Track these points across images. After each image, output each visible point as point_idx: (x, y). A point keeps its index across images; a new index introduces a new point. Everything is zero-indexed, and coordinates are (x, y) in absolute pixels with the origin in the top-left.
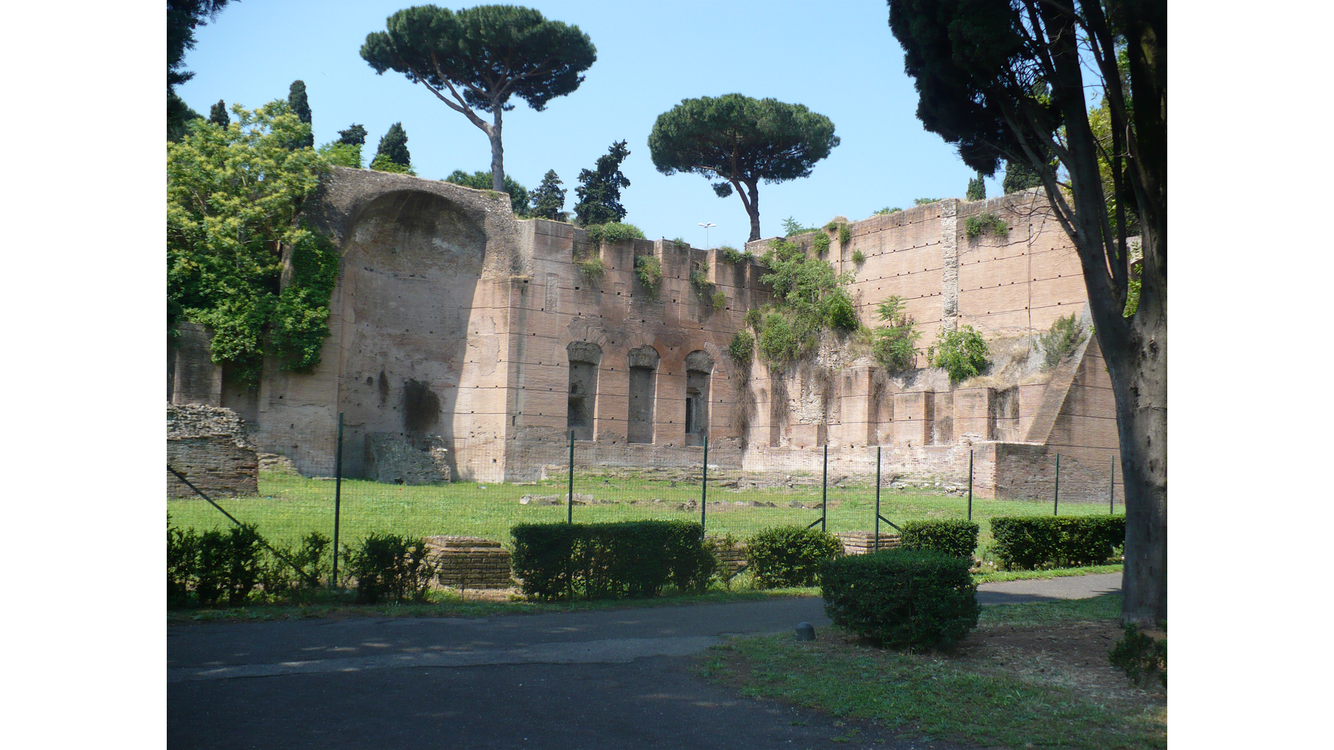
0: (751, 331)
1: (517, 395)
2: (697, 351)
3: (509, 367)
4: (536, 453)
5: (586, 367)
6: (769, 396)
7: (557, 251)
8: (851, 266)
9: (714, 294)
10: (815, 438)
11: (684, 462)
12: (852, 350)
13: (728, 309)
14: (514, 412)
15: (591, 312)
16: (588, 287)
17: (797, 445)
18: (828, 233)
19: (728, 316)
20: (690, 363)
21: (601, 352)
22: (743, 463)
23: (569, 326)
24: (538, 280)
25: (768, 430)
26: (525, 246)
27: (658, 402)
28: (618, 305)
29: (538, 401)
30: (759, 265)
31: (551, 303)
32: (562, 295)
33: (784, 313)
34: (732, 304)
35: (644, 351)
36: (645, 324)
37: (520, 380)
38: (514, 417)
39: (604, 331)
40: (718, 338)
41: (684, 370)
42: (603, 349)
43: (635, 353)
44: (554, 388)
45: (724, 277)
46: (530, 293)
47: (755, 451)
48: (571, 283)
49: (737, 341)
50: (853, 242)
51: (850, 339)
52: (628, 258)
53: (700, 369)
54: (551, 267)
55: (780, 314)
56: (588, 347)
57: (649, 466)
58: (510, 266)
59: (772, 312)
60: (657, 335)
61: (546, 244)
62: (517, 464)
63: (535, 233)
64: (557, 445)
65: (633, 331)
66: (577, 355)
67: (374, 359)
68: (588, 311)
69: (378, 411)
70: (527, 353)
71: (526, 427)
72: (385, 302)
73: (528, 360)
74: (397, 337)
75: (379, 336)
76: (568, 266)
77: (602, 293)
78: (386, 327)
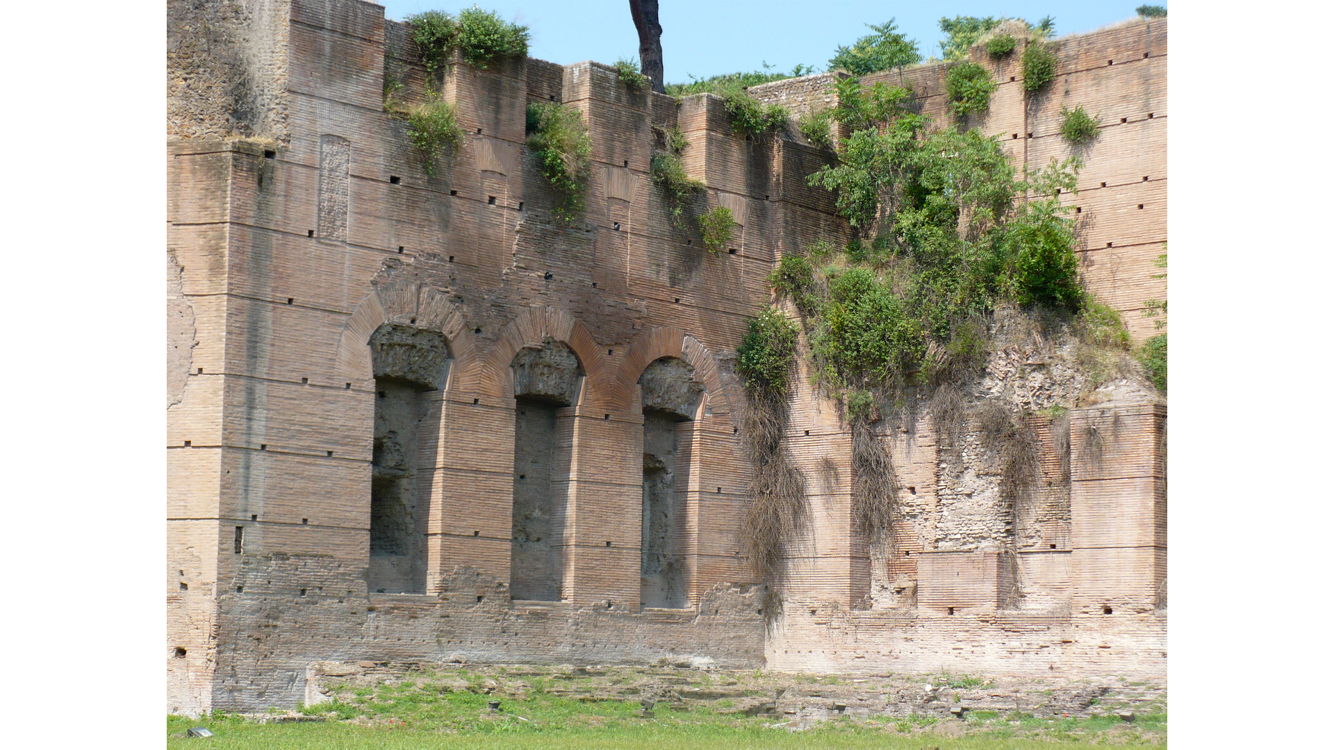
0: (787, 311)
1: (247, 468)
2: (664, 360)
3: (229, 390)
4: (293, 630)
5: (406, 395)
6: (846, 477)
7: (346, 77)
8: (1055, 150)
9: (704, 210)
10: (990, 588)
11: (638, 650)
12: (1083, 362)
13: (732, 252)
14: (240, 515)
15: (427, 247)
16: (421, 179)
17: (934, 605)
18: (986, 65)
19: (735, 271)
20: (648, 390)
21: (450, 355)
22: (767, 654)
23: (374, 283)
24: (299, 151)
25: (844, 566)
26: (265, 57)
27: (579, 490)
28: (490, 232)
29: (298, 484)
30: (802, 142)
31: (331, 215)
32: (358, 197)
33: (880, 266)
34: (741, 240)
35: (548, 357)
36: (552, 286)
37: (255, 425)
38: (239, 529)
39: (459, 298)
40: (712, 328)
41: (637, 409)
42: (455, 346)
43: (526, 360)
44: (338, 450)
45: (725, 171)
46: (280, 187)
47: (805, 620)
48: (380, 165)
49: (752, 339)
50: (1060, 86)
51: (1074, 333)
52: (512, 105)
53: (670, 406)
54: (332, 119)
55: (864, 270)
56: (418, 341)
57: (559, 660)
58: (225, 108)
59: (840, 264)
60: (578, 313)
61: (319, 54)
62: (246, 662)
63: (292, 21)
64: (345, 605)
65: (524, 302)
66: (389, 360)
68: (421, 242)
70: (273, 351)
71: (269, 557)
73: (275, 371)
76: (372, 119)
77: (454, 198)
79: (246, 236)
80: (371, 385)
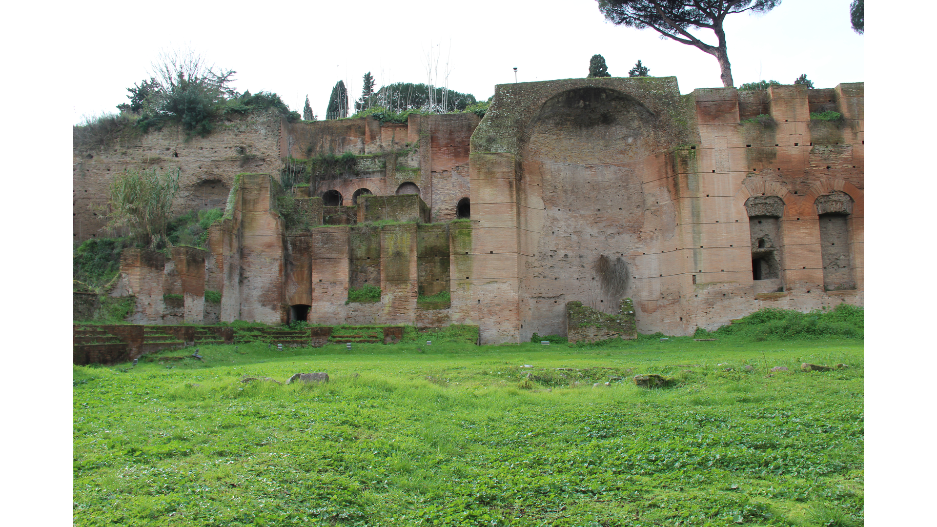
5: (771, 221)
7: (722, 115)
14: (694, 271)
16: (760, 143)
21: (784, 204)
23: (742, 183)
24: (705, 144)
28: (796, 156)
29: (718, 258)
31: (722, 164)
32: (733, 155)
35: (833, 197)
36: (831, 170)
38: (694, 275)
39: (784, 183)
42: (786, 200)
43: (822, 200)
44: (734, 244)
46: (699, 158)
48: (741, 142)
60: (847, 179)
61: (710, 110)
63: (697, 102)
64: (744, 298)
65: (817, 179)
66: (757, 210)
67: (568, 238)
68: (763, 165)
69: (577, 283)
70: (702, 214)
71: (708, 284)
72: (575, 189)
73: (703, 219)
74: (590, 217)
75: (573, 217)
76: (735, 127)
77: (777, 147)
78: (578, 209)
79: (687, 177)
80: (747, 219)
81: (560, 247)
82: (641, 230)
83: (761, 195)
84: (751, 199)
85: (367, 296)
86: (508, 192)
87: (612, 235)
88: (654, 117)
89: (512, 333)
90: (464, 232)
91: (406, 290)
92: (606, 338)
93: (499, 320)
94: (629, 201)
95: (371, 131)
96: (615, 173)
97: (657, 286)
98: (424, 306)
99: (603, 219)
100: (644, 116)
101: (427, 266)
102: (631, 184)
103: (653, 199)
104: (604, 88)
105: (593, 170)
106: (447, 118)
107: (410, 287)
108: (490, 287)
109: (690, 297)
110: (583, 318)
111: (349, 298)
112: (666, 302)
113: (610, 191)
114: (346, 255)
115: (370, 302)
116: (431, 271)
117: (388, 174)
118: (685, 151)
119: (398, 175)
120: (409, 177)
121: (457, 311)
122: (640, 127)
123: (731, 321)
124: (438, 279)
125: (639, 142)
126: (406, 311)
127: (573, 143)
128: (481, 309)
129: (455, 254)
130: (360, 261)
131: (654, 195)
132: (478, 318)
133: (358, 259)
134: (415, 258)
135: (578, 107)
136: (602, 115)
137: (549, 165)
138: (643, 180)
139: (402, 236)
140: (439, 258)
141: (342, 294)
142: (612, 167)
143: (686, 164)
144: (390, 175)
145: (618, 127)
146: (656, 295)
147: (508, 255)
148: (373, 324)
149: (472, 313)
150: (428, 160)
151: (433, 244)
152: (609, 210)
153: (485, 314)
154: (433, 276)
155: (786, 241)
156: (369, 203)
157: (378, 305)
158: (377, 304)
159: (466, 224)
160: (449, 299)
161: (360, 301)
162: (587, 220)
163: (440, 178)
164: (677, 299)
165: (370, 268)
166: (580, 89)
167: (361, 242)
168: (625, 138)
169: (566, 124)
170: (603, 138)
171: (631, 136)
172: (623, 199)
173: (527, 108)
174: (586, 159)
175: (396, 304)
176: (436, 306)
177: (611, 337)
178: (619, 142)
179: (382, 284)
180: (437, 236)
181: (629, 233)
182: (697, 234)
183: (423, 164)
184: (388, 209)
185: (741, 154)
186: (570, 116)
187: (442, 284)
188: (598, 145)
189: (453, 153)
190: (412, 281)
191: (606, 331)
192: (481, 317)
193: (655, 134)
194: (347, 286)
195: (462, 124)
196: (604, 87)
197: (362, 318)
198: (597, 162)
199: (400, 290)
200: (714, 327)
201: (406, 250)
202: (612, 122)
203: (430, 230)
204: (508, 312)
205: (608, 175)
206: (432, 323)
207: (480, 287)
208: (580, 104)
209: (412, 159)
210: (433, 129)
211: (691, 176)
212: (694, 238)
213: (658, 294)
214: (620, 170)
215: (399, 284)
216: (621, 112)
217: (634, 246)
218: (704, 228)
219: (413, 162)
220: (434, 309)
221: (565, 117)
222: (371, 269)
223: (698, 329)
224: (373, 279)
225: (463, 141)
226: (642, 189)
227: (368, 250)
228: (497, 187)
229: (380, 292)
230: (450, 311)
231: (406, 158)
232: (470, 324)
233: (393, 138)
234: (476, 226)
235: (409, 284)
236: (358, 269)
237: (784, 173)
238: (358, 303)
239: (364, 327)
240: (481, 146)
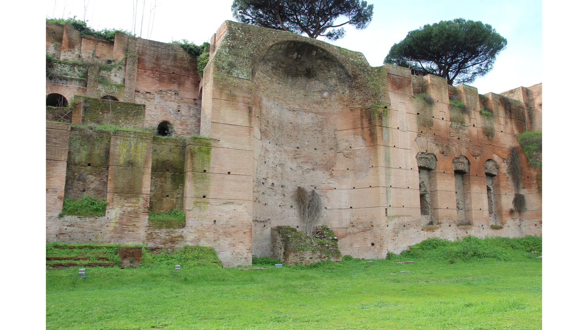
1: (387, 192)
2: (489, 160)
5: (426, 171)
7: (403, 87)
13: (502, 131)
14: (386, 205)
16: (424, 113)
19: (503, 137)
20: (486, 168)
21: (436, 160)
23: (415, 141)
24: (393, 107)
28: (443, 127)
29: (401, 196)
31: (403, 123)
32: (409, 118)
34: (504, 129)
35: (461, 160)
36: (460, 141)
37: (388, 180)
38: (386, 209)
39: (437, 145)
41: (484, 173)
42: (438, 158)
43: (455, 161)
44: (410, 187)
45: (497, 111)
46: (389, 116)
48: (414, 110)
52: (445, 94)
53: (491, 172)
54: (400, 98)
56: (428, 156)
60: (468, 148)
63: (388, 73)
64: (416, 229)
65: (454, 145)
66: (421, 162)
67: (275, 169)
68: (426, 130)
69: (279, 210)
70: (391, 160)
71: (395, 217)
72: (281, 126)
73: (392, 165)
74: (291, 153)
75: (278, 151)
76: (411, 98)
77: (433, 118)
78: (282, 144)
79: (382, 129)
80: (417, 169)
81: (269, 176)
82: (333, 168)
83: (425, 151)
84: (419, 154)
85: (88, 209)
86: (247, 117)
87: (308, 170)
88: (351, 79)
89: (245, 256)
90: (203, 149)
91: (137, 205)
92: (319, 260)
93: (233, 242)
94: (323, 144)
95: (70, 39)
96: (313, 119)
97: (347, 217)
98: (156, 224)
99: (301, 156)
100: (342, 77)
101: (157, 181)
102: (326, 129)
103: (347, 144)
104: (318, 47)
105: (295, 113)
106: (155, 45)
107: (141, 201)
108: (226, 208)
109: (384, 227)
110: (300, 242)
111: (64, 209)
112: (355, 230)
113: (307, 133)
114: (65, 157)
115: (92, 215)
116: (161, 186)
117: (90, 84)
118: (381, 109)
119: (100, 87)
120: (112, 91)
121: (192, 231)
122: (336, 85)
123: (409, 247)
124: (168, 196)
125: (333, 97)
126: (135, 229)
127: (281, 88)
128: (216, 230)
129: (193, 171)
130: (78, 166)
131: (347, 141)
132: (213, 240)
133: (76, 165)
134: (150, 170)
135: (291, 58)
136: (306, 69)
137: (265, 102)
138: (337, 128)
139: (136, 144)
140: (170, 174)
141: (54, 204)
142: (310, 114)
143: (382, 119)
144: (92, 85)
145: (316, 81)
146: (346, 223)
147: (245, 177)
148: (93, 242)
149: (207, 234)
150: (133, 79)
151: (166, 158)
152: (306, 149)
153: (220, 235)
154: (163, 191)
155: (439, 187)
156: (88, 105)
157: (101, 220)
158: (101, 218)
159: (206, 141)
160: (185, 217)
161: (79, 214)
162: (289, 155)
163: (143, 98)
164: (370, 227)
165: (91, 176)
166: (299, 43)
167: (81, 145)
168: (322, 91)
169: (279, 70)
170: (304, 88)
171: (327, 91)
172: (318, 141)
173: (258, 46)
174: (289, 103)
175: (125, 220)
176: (169, 225)
177: (323, 260)
178: (316, 94)
179: (109, 196)
180: (171, 151)
181: (322, 170)
182: (388, 176)
183: (127, 82)
184: (110, 115)
185: (414, 117)
186: (283, 63)
187: (172, 201)
188: (299, 93)
189: (158, 77)
190: (145, 196)
191: (319, 254)
192: (217, 239)
193: (350, 92)
194: (63, 194)
195: (169, 54)
196: (318, 45)
197: (80, 234)
198: (298, 107)
199: (130, 205)
200: (397, 252)
201: (140, 160)
202: (313, 77)
203: (163, 143)
204: (242, 234)
205: (306, 119)
206: (164, 244)
207: (217, 207)
208: (294, 55)
209: (116, 75)
210: (140, 52)
211: (384, 129)
212: (386, 179)
213: (348, 223)
214: (317, 117)
215: (129, 197)
216: (322, 70)
217: (327, 181)
218: (393, 171)
219: (116, 77)
220: (167, 227)
221: (280, 64)
222: (91, 178)
223: (388, 254)
224: (94, 189)
225: (168, 69)
226: (335, 135)
227: (90, 155)
228: (237, 110)
229: (106, 205)
230: (185, 231)
231: (109, 73)
232: (205, 246)
233: (94, 51)
234: (215, 145)
235: (140, 199)
236: (75, 176)
237: (438, 139)
238: (76, 217)
239: (86, 247)
240: (223, 68)
